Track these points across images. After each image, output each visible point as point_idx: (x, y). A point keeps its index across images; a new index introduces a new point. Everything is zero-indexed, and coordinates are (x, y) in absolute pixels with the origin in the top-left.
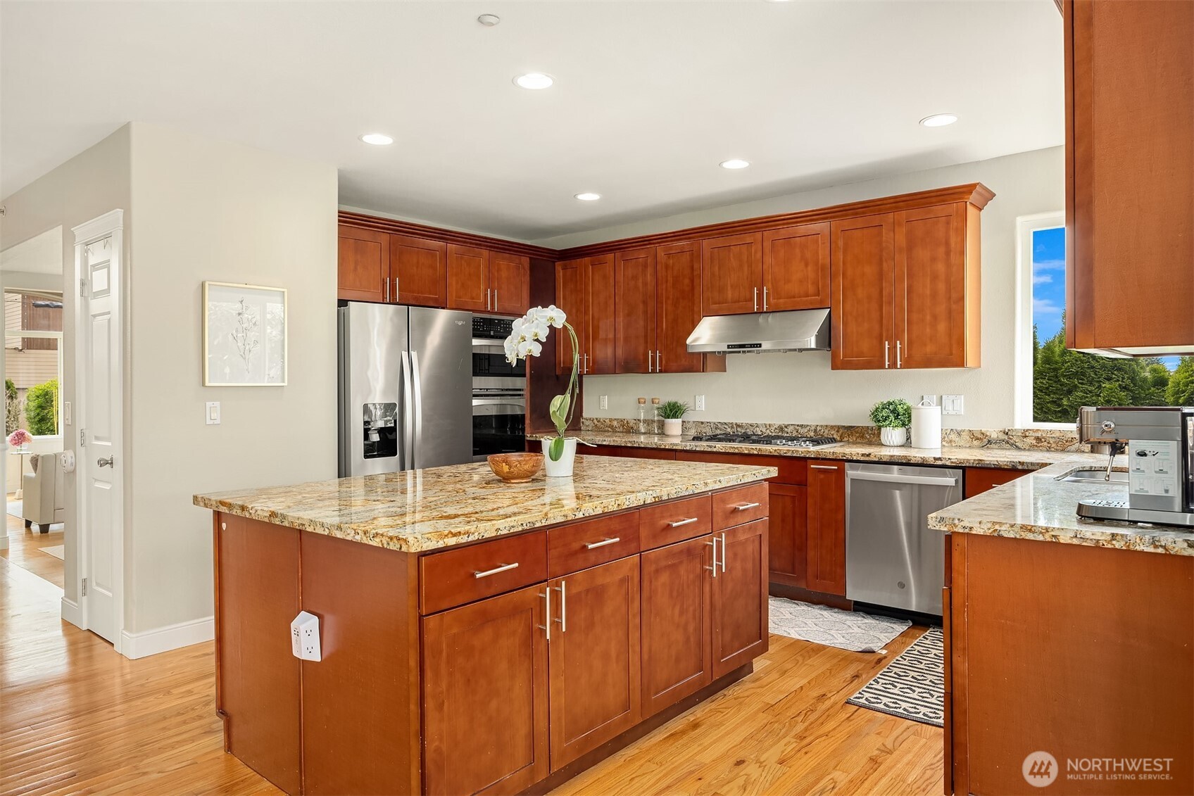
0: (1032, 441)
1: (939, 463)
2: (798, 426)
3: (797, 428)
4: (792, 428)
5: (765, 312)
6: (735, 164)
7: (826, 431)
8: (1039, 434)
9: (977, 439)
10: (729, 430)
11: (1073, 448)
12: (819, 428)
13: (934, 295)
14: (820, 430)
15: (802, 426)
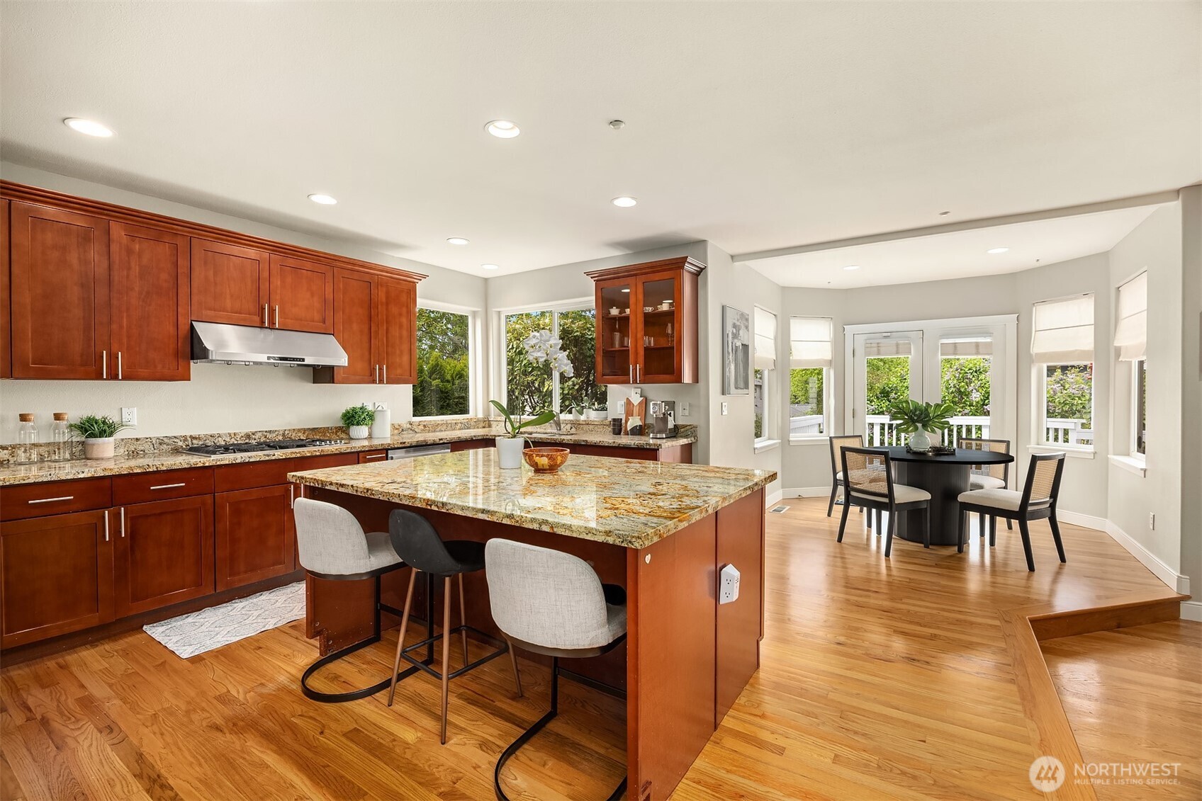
0: (421, 427)
1: (441, 442)
2: (266, 432)
3: (265, 434)
4: (260, 434)
5: (277, 329)
6: (323, 199)
7: (294, 434)
8: (425, 424)
9: (397, 429)
10: (180, 444)
11: (438, 429)
12: (286, 432)
13: (401, 337)
14: (288, 434)
15: (270, 432)
